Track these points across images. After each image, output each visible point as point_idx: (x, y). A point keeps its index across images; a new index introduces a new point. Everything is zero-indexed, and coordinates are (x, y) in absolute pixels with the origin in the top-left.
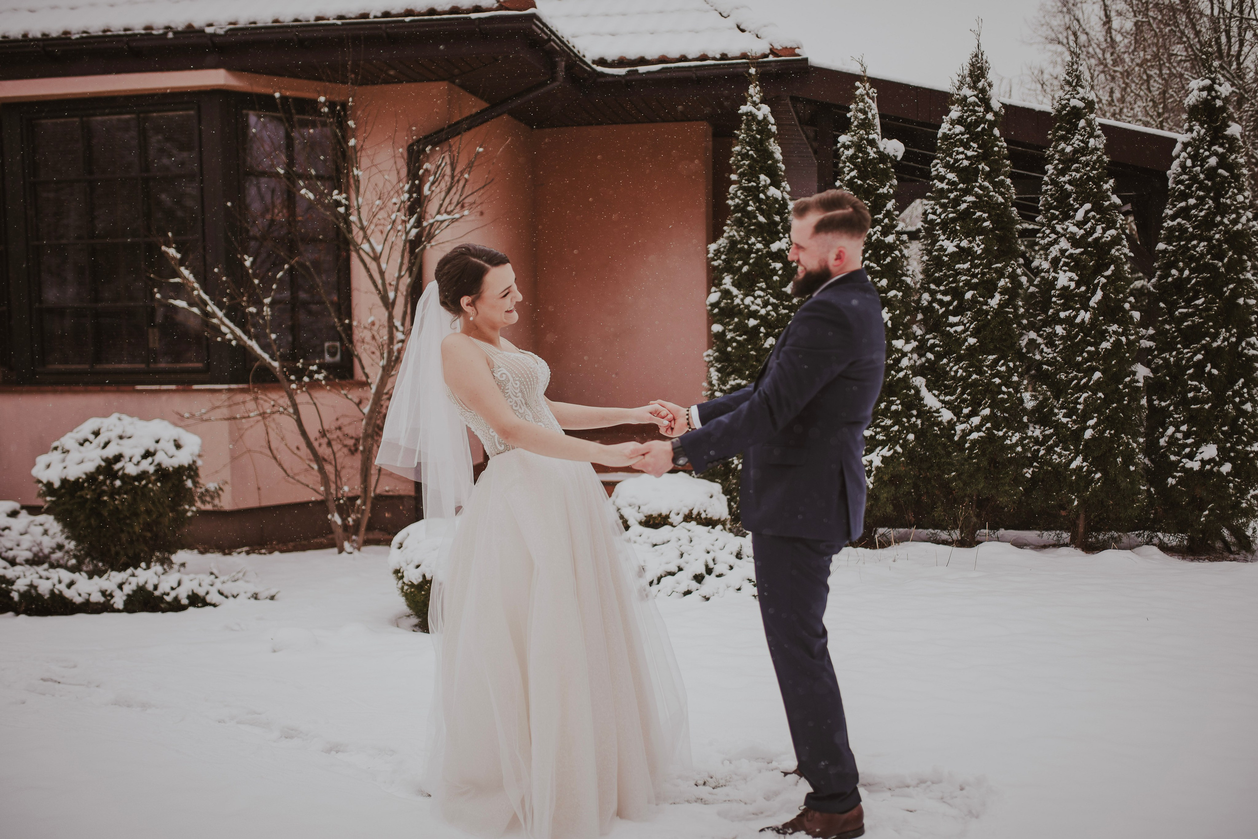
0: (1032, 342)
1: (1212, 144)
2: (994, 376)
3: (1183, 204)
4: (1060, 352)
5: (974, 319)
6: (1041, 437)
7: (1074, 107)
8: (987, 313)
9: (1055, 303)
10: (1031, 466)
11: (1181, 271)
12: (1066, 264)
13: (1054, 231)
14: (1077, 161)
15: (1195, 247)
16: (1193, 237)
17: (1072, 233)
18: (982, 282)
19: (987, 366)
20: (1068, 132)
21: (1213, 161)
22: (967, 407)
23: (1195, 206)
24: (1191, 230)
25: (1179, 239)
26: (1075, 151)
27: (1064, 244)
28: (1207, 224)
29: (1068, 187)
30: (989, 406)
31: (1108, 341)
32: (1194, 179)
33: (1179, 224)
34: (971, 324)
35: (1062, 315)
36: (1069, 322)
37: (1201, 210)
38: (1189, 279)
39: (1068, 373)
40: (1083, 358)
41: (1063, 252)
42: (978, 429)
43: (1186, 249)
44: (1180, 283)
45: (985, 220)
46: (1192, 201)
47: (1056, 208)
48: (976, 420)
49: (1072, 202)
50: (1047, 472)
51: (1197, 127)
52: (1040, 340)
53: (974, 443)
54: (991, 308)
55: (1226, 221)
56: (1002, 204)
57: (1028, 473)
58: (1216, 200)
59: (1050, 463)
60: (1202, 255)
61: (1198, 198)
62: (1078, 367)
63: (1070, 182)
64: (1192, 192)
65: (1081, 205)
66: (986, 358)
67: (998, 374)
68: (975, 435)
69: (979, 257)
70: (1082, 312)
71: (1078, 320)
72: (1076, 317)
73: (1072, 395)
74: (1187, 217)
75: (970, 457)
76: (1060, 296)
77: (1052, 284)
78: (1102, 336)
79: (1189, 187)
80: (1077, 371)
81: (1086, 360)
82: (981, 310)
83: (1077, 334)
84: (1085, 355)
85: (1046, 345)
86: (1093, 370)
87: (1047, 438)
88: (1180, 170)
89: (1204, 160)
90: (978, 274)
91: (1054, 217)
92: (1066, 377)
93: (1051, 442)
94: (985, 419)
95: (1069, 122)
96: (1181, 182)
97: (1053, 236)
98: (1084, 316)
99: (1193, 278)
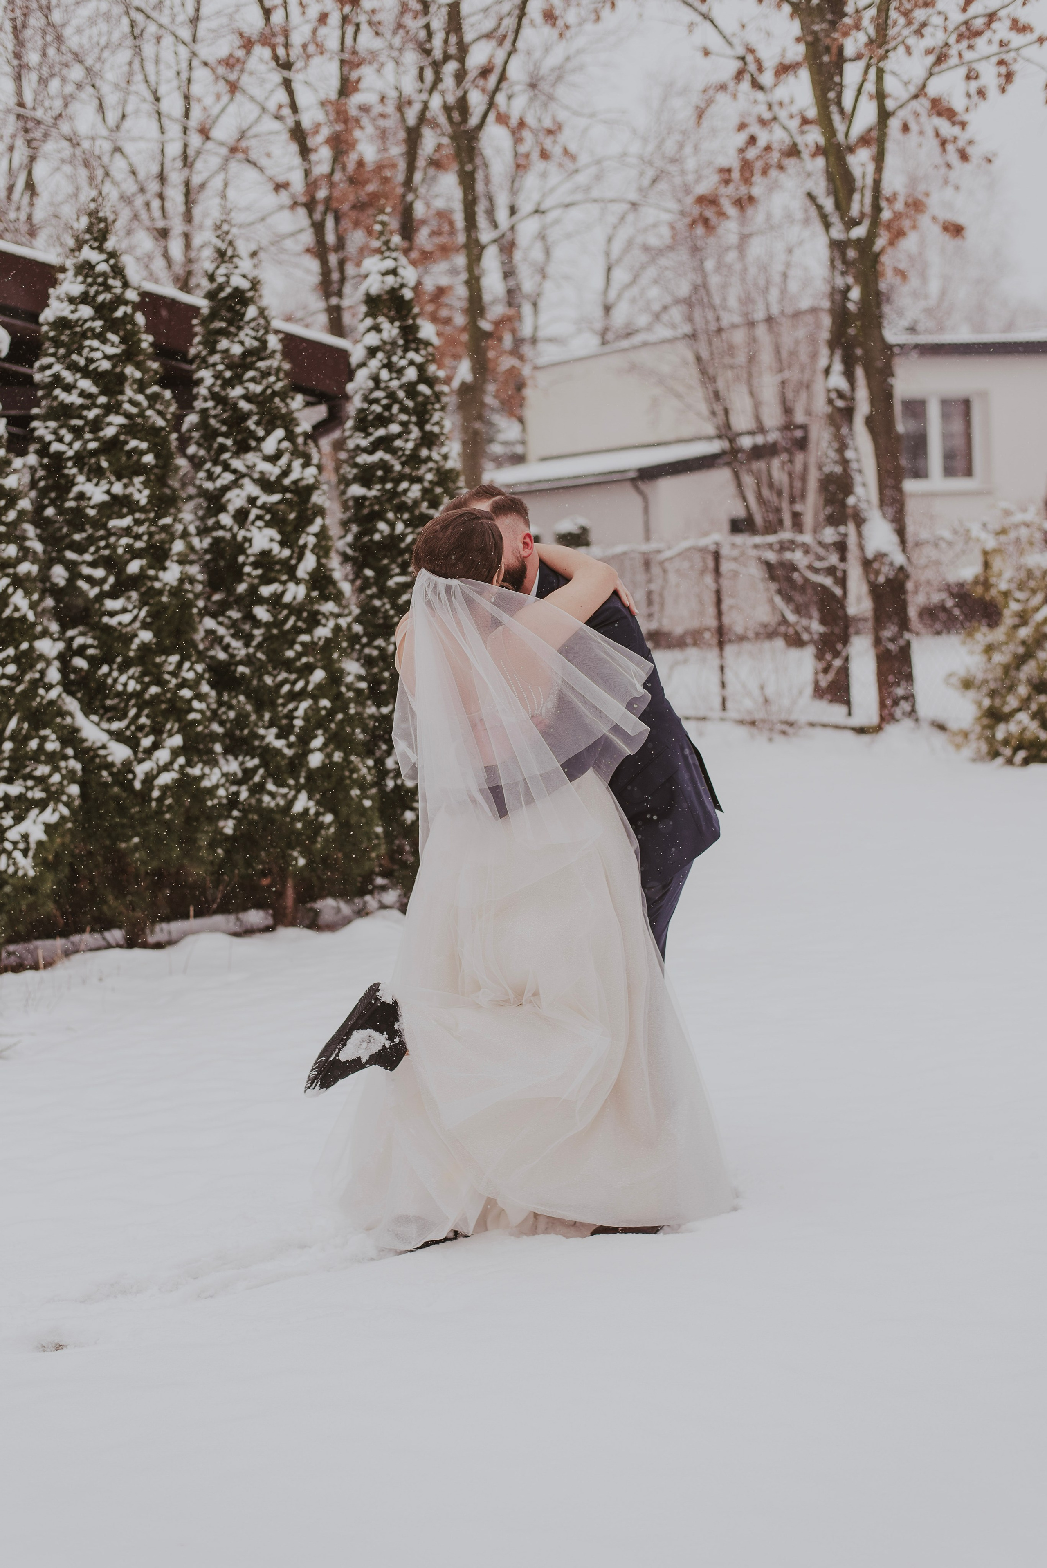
0: (210, 632)
1: (406, 350)
2: (180, 686)
3: (381, 432)
4: (259, 646)
5: (143, 603)
6: (240, 774)
7: (237, 290)
8: (160, 592)
9: (249, 575)
10: (229, 816)
11: (392, 525)
12: (259, 518)
13: (227, 467)
14: (251, 366)
15: (405, 491)
16: (402, 477)
17: (262, 473)
18: (151, 546)
19: (169, 673)
20: (230, 323)
21: (411, 374)
22: (146, 736)
23: (399, 435)
24: (398, 467)
25: (383, 480)
26: (247, 353)
27: (250, 488)
28: (414, 460)
29: (244, 405)
30: (178, 732)
31: (324, 626)
32: (392, 396)
33: (381, 460)
34: (140, 610)
35: (266, 591)
36: (275, 602)
37: (407, 441)
38: (404, 536)
39: (275, 677)
40: (297, 652)
41: (252, 500)
42: (167, 768)
43: (394, 494)
44: (392, 543)
45: (142, 453)
46: (395, 428)
47: (226, 435)
48: (162, 756)
49: (253, 427)
50: (251, 823)
51: (385, 325)
52: (221, 631)
53: (164, 789)
54: (166, 585)
55: (435, 456)
56: (162, 429)
57: (228, 827)
58: (421, 424)
59: (259, 809)
60: (416, 503)
61: (404, 424)
62: (288, 665)
63: (247, 397)
64: (392, 415)
65: (268, 433)
66: (165, 661)
67: (184, 684)
68: (166, 778)
69: (142, 510)
70: (291, 586)
71: (287, 599)
72: (283, 593)
73: (284, 705)
74: (393, 451)
75: (159, 812)
76: (255, 565)
77: (240, 548)
78: (314, 620)
79: (387, 407)
80: (290, 671)
81: (299, 655)
82: (152, 588)
83: (286, 619)
84: (298, 647)
85: (233, 636)
86: (309, 669)
87: (248, 774)
88: (371, 384)
89: (400, 371)
90: (143, 534)
91: (223, 448)
92: (273, 681)
93: (257, 779)
94: (175, 753)
95: (231, 309)
96: (377, 401)
97: (228, 477)
98: (295, 593)
99: (407, 534)
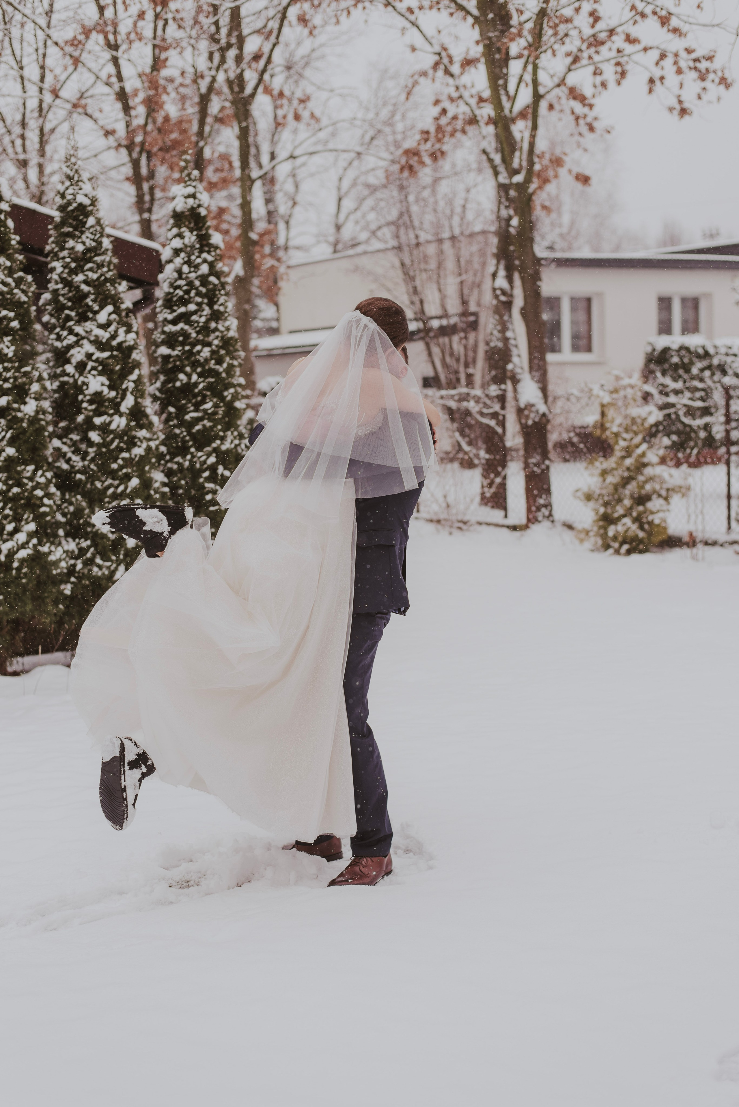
0: (57, 449)
1: (201, 251)
2: (34, 488)
3: (182, 309)
4: (93, 460)
5: (9, 427)
6: (76, 552)
7: (80, 205)
8: (22, 420)
9: (86, 409)
10: (67, 582)
11: (189, 376)
12: (93, 368)
13: (71, 332)
14: (90, 260)
15: (199, 352)
16: (197, 342)
17: (96, 336)
18: (15, 387)
19: (27, 478)
20: (76, 228)
21: (205, 269)
22: (10, 523)
23: (195, 312)
24: (194, 335)
25: (183, 344)
26: (88, 250)
27: (88, 347)
28: (205, 330)
29: (85, 288)
30: (33, 520)
31: (140, 447)
32: (190, 284)
33: (182, 329)
34: (7, 432)
35: (98, 421)
36: (104, 429)
37: (201, 316)
38: (196, 384)
39: (103, 482)
40: (119, 465)
41: (89, 356)
42: (23, 546)
43: (191, 353)
44: (188, 388)
45: (11, 320)
46: (192, 307)
47: (71, 309)
48: (21, 537)
49: (90, 303)
50: (85, 587)
51: (187, 234)
52: (65, 449)
53: (22, 561)
54: (25, 415)
55: (220, 327)
56: (25, 303)
57: (67, 589)
58: (211, 304)
59: (89, 576)
60: (207, 361)
61: (199, 304)
62: (113, 474)
63: (86, 282)
64: (190, 298)
65: (102, 308)
66: (25, 469)
67: (38, 485)
68: (23, 554)
69: (10, 360)
70: (116, 418)
71: (113, 426)
72: (110, 422)
73: (109, 503)
74: (189, 322)
75: (18, 577)
76: (91, 402)
77: (79, 389)
78: (132, 443)
79: (188, 292)
80: (113, 479)
81: (121, 467)
82: (15, 417)
83: (112, 441)
84: (120, 462)
85: (73, 452)
86: (128, 477)
87: (82, 552)
88: (176, 275)
89: (197, 267)
90: (10, 378)
91: (68, 318)
92: (102, 485)
93: (89, 555)
94: (31, 535)
95: (76, 218)
96: (179, 287)
97: (72, 339)
98: (119, 423)
99: (200, 383)
